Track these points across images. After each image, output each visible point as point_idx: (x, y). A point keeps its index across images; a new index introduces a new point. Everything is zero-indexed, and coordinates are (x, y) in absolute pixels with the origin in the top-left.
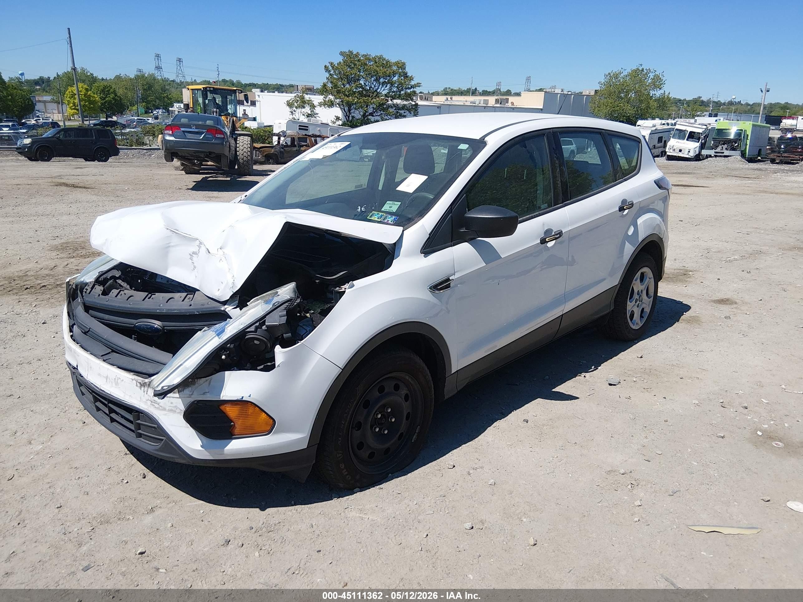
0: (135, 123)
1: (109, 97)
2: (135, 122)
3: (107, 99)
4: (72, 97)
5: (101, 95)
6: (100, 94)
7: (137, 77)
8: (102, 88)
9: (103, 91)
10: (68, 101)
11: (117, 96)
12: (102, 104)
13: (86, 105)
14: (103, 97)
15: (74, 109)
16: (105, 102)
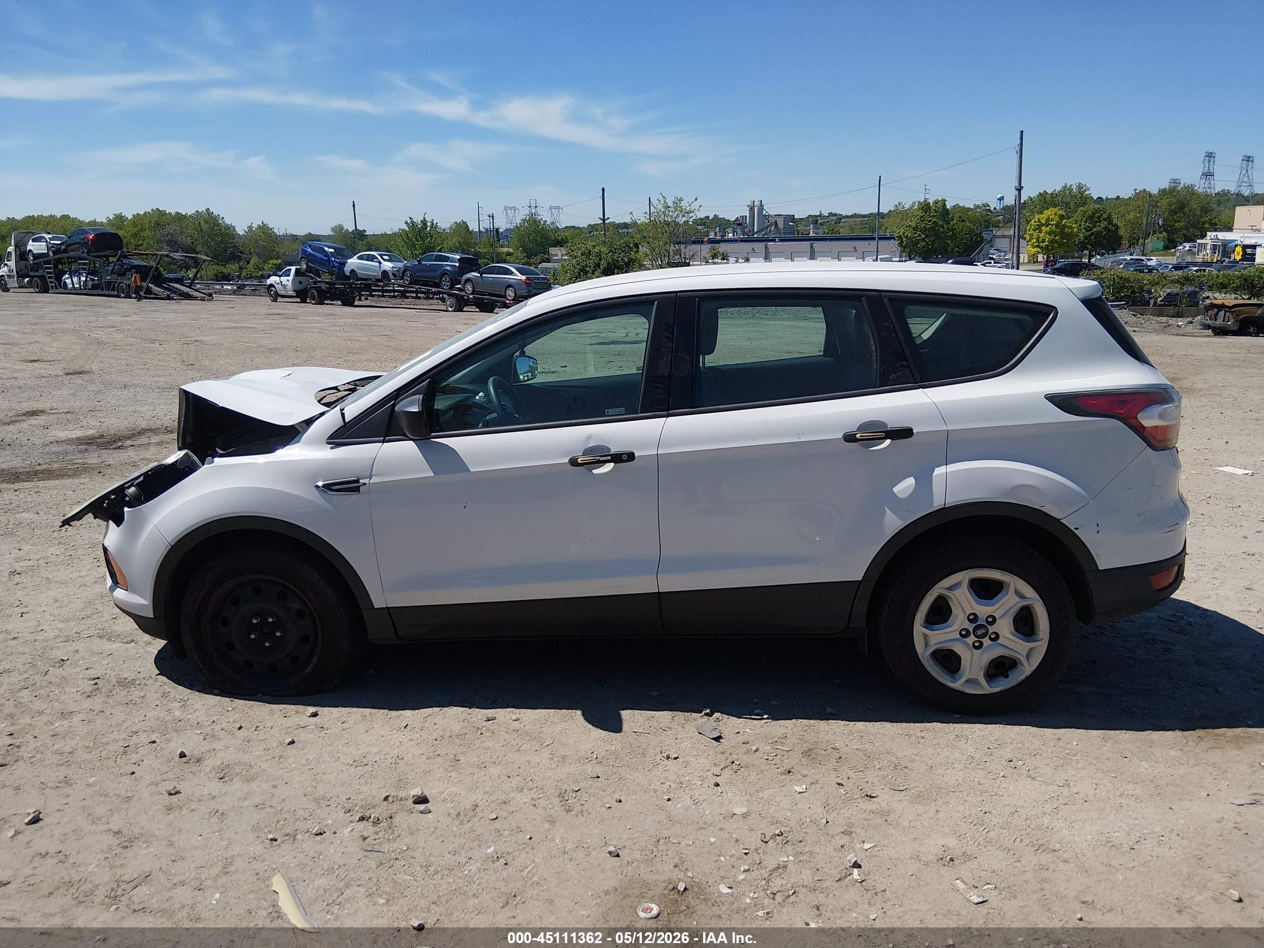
0: (1121, 266)
1: (1099, 226)
2: (1122, 264)
3: (1094, 229)
4: (1038, 229)
5: (1087, 224)
6: (1086, 222)
7: (1163, 192)
8: (1090, 213)
9: (1091, 217)
10: (1030, 235)
11: (1112, 224)
12: (1086, 238)
13: (1056, 241)
14: (1088, 227)
15: (1038, 246)
16: (1092, 234)
